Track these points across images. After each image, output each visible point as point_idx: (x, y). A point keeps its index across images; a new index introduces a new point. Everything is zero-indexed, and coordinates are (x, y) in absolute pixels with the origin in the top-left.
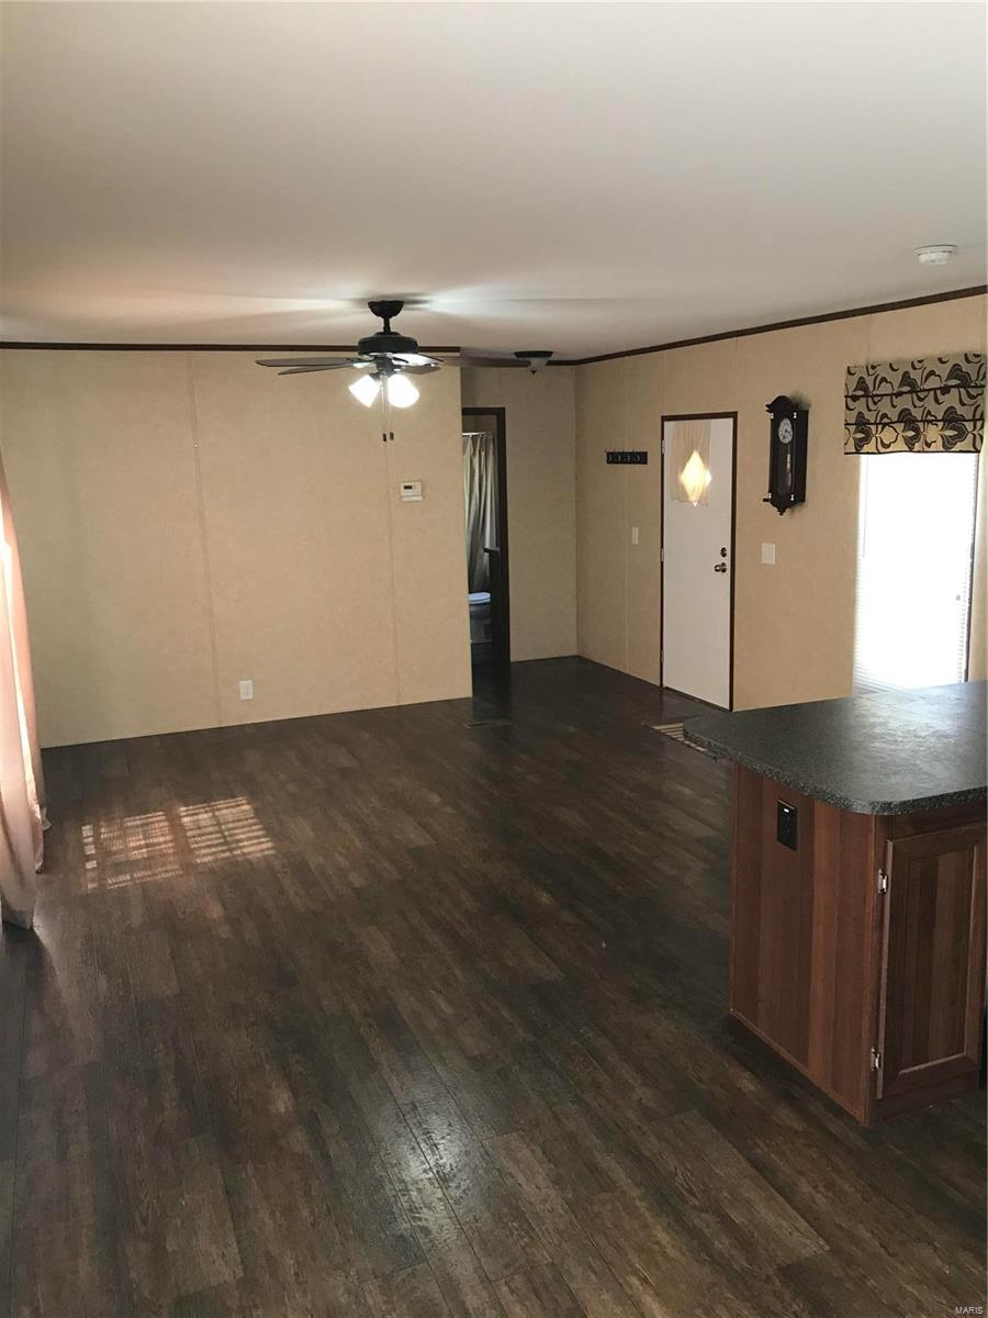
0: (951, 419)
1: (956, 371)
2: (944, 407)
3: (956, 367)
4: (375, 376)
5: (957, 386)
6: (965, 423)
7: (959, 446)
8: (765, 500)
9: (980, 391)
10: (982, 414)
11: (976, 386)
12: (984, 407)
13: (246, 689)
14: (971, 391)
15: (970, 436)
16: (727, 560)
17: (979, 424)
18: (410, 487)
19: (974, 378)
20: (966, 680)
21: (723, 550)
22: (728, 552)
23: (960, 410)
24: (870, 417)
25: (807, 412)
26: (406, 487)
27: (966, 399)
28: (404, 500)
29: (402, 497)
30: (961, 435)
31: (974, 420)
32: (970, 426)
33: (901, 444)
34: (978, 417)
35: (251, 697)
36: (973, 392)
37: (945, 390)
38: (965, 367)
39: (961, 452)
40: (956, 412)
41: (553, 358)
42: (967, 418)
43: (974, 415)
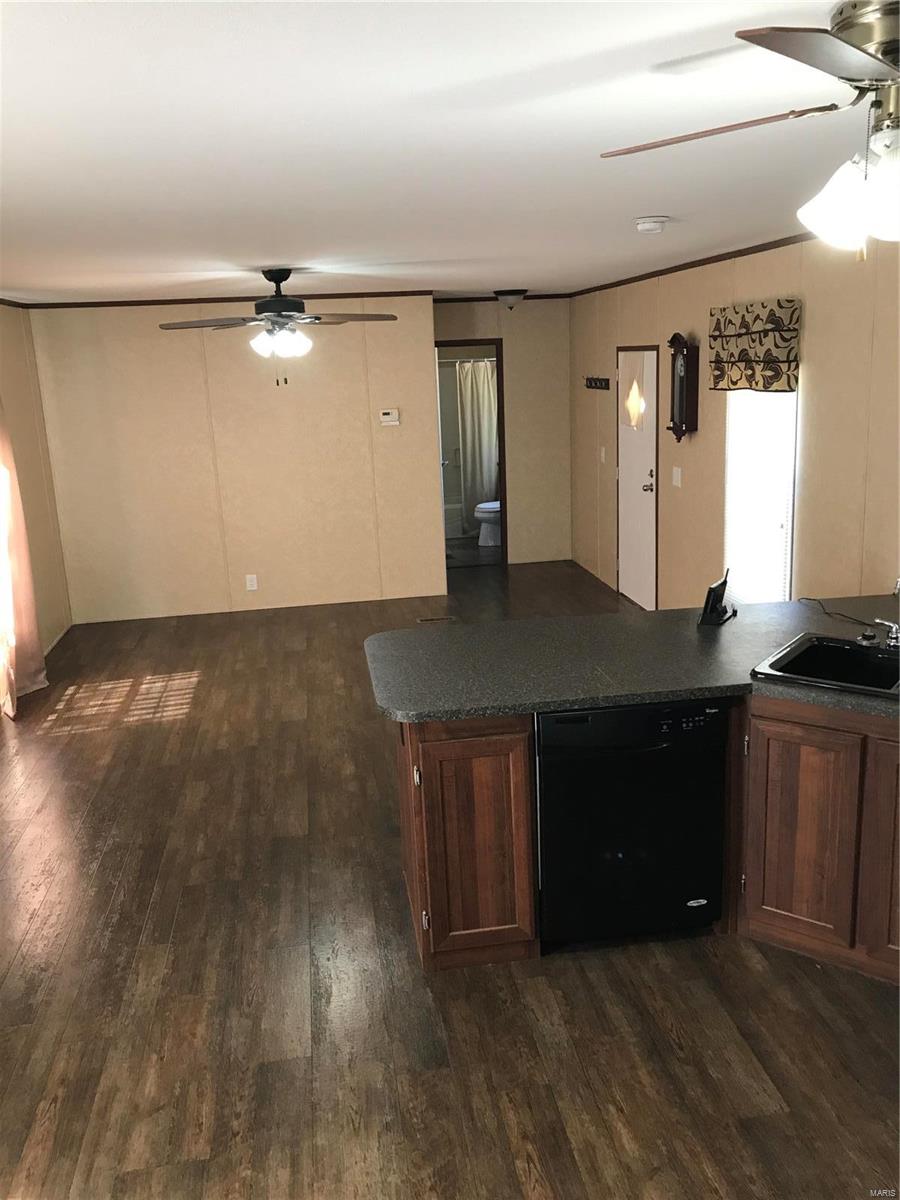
0: (770, 362)
1: (772, 318)
2: (765, 348)
3: (772, 313)
4: (270, 332)
5: (772, 330)
6: (781, 365)
7: (775, 386)
8: (668, 428)
9: (794, 334)
10: (796, 356)
11: (789, 330)
12: (799, 348)
13: (251, 582)
14: (785, 334)
15: (785, 377)
16: (653, 480)
17: (793, 365)
18: (388, 414)
19: (786, 322)
20: (790, 599)
21: (652, 471)
22: (654, 473)
23: (775, 352)
24: (724, 355)
25: (698, 348)
26: (385, 414)
27: (780, 342)
28: (383, 424)
29: (381, 422)
30: (777, 376)
31: (789, 362)
32: (784, 367)
33: (743, 383)
34: (792, 358)
35: (255, 588)
36: (787, 335)
37: (766, 333)
38: (779, 312)
39: (777, 391)
40: (771, 354)
41: (528, 294)
42: (781, 359)
43: (788, 357)
